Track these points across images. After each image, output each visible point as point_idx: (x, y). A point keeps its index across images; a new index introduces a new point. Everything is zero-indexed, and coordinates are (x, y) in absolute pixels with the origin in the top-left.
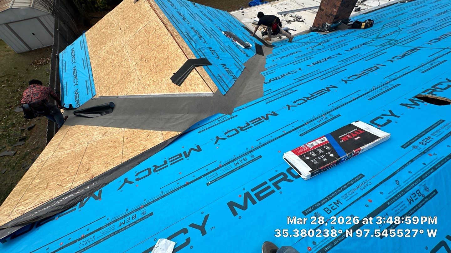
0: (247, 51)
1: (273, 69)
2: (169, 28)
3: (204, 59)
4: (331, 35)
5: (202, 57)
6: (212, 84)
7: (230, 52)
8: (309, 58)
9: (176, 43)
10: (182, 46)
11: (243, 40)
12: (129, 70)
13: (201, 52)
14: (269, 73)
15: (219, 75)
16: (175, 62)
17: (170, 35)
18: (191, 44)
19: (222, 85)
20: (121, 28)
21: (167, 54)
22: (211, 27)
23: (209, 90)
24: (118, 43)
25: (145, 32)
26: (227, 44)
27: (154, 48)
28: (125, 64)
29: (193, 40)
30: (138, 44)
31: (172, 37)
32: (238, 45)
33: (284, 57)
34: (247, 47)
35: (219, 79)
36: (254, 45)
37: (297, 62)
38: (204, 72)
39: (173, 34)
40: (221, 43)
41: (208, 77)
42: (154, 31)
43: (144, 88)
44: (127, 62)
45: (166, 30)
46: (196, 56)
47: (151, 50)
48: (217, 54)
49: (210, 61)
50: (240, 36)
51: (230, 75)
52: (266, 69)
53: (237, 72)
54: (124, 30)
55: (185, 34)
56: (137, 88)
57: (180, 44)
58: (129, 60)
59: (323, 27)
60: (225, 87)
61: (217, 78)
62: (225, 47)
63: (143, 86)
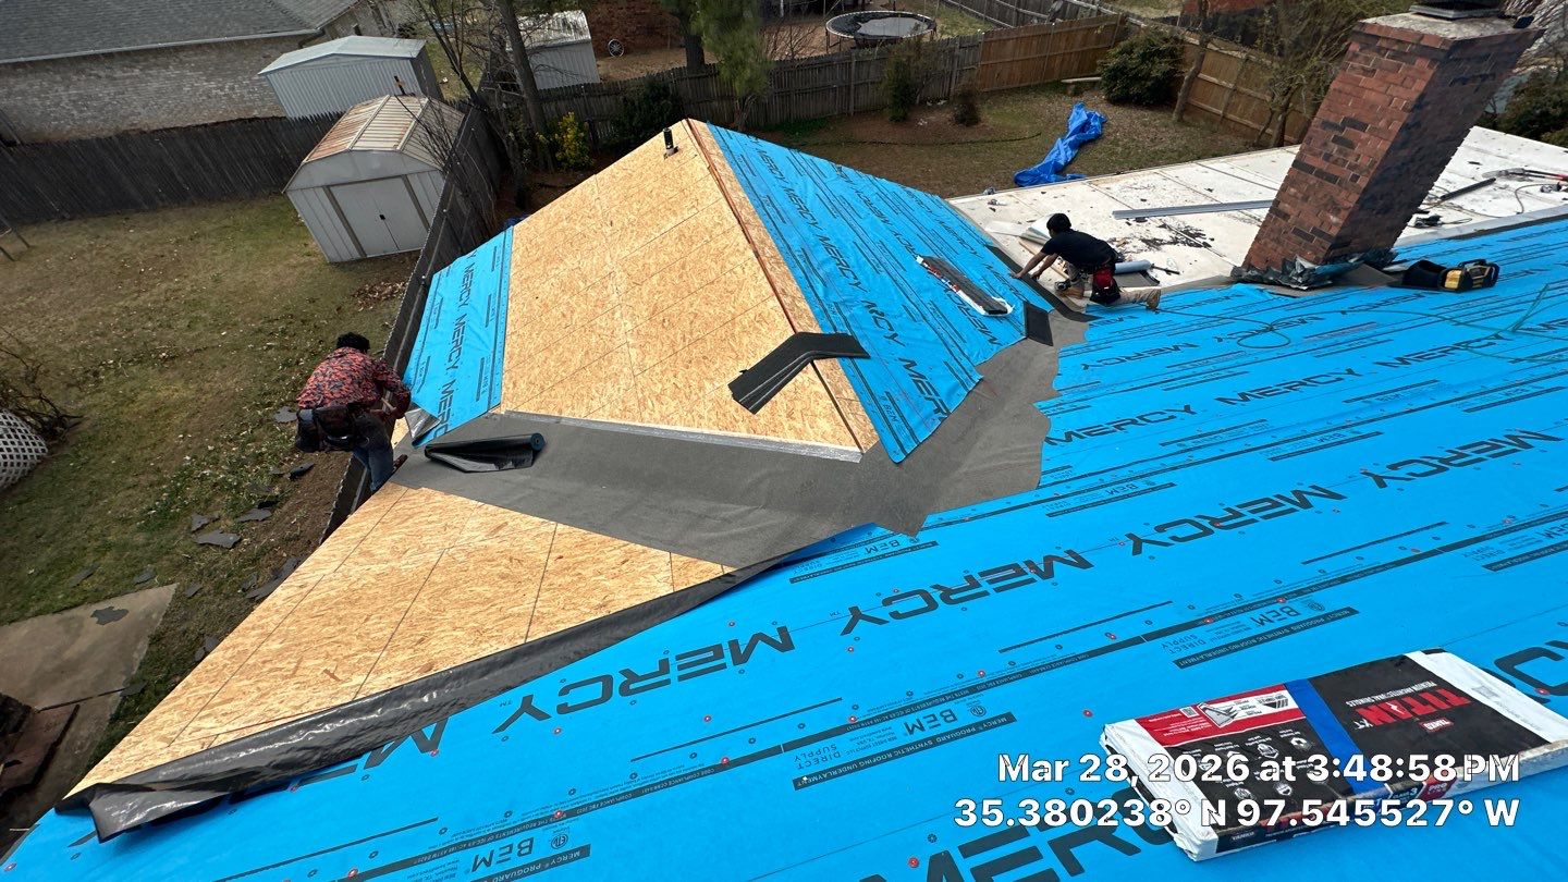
0: (994, 326)
1: (1083, 396)
2: (753, 233)
3: (844, 336)
4: (1316, 301)
5: (842, 329)
6: (861, 420)
7: (935, 323)
8: (1223, 373)
9: (766, 279)
10: (783, 290)
11: (985, 287)
12: (610, 344)
13: (840, 313)
14: (1066, 407)
15: (887, 393)
16: (754, 336)
17: (751, 253)
18: (812, 287)
19: (895, 428)
20: (614, 222)
21: (733, 310)
22: (884, 241)
23: (848, 440)
24: (595, 261)
25: (680, 240)
26: (927, 297)
27: (697, 286)
28: (603, 324)
29: (819, 276)
30: (653, 270)
31: (756, 261)
32: (964, 303)
33: (1129, 358)
34: (996, 312)
35: (888, 407)
36: (1021, 309)
37: (1178, 383)
38: (840, 380)
39: (760, 252)
40: (909, 292)
41: (852, 398)
42: (707, 238)
43: (642, 403)
44: (609, 321)
45: (742, 238)
46: (821, 326)
47: (686, 294)
48: (889, 325)
49: (864, 345)
50: (974, 274)
51: (926, 398)
52: (1058, 394)
53: (952, 391)
54: (622, 229)
55: (796, 254)
56: (623, 401)
57: (778, 286)
58: (618, 315)
59: (1285, 272)
60: (904, 435)
61: (882, 403)
62: (922, 307)
63: (640, 396)
